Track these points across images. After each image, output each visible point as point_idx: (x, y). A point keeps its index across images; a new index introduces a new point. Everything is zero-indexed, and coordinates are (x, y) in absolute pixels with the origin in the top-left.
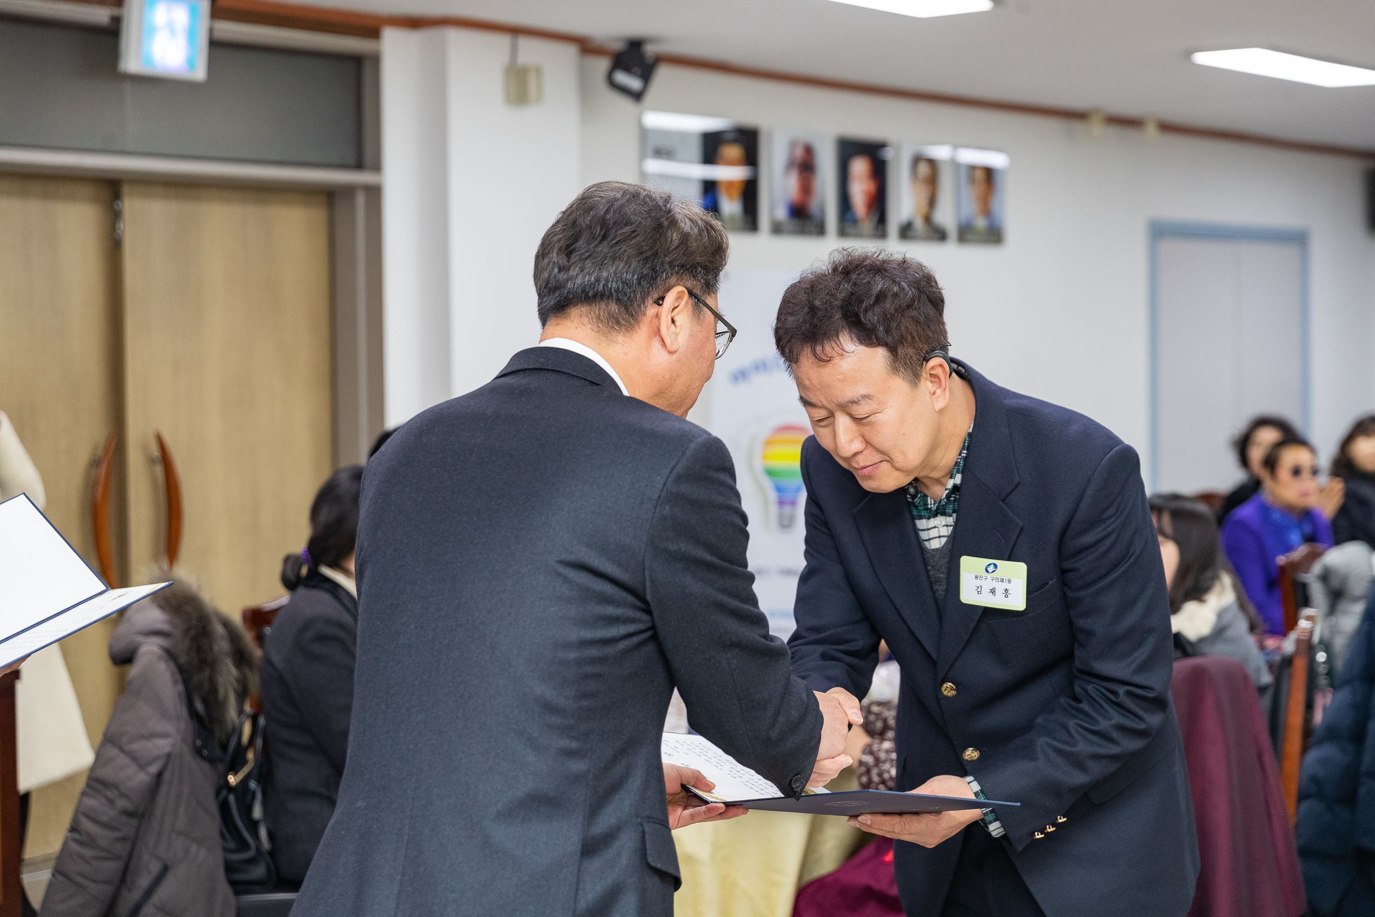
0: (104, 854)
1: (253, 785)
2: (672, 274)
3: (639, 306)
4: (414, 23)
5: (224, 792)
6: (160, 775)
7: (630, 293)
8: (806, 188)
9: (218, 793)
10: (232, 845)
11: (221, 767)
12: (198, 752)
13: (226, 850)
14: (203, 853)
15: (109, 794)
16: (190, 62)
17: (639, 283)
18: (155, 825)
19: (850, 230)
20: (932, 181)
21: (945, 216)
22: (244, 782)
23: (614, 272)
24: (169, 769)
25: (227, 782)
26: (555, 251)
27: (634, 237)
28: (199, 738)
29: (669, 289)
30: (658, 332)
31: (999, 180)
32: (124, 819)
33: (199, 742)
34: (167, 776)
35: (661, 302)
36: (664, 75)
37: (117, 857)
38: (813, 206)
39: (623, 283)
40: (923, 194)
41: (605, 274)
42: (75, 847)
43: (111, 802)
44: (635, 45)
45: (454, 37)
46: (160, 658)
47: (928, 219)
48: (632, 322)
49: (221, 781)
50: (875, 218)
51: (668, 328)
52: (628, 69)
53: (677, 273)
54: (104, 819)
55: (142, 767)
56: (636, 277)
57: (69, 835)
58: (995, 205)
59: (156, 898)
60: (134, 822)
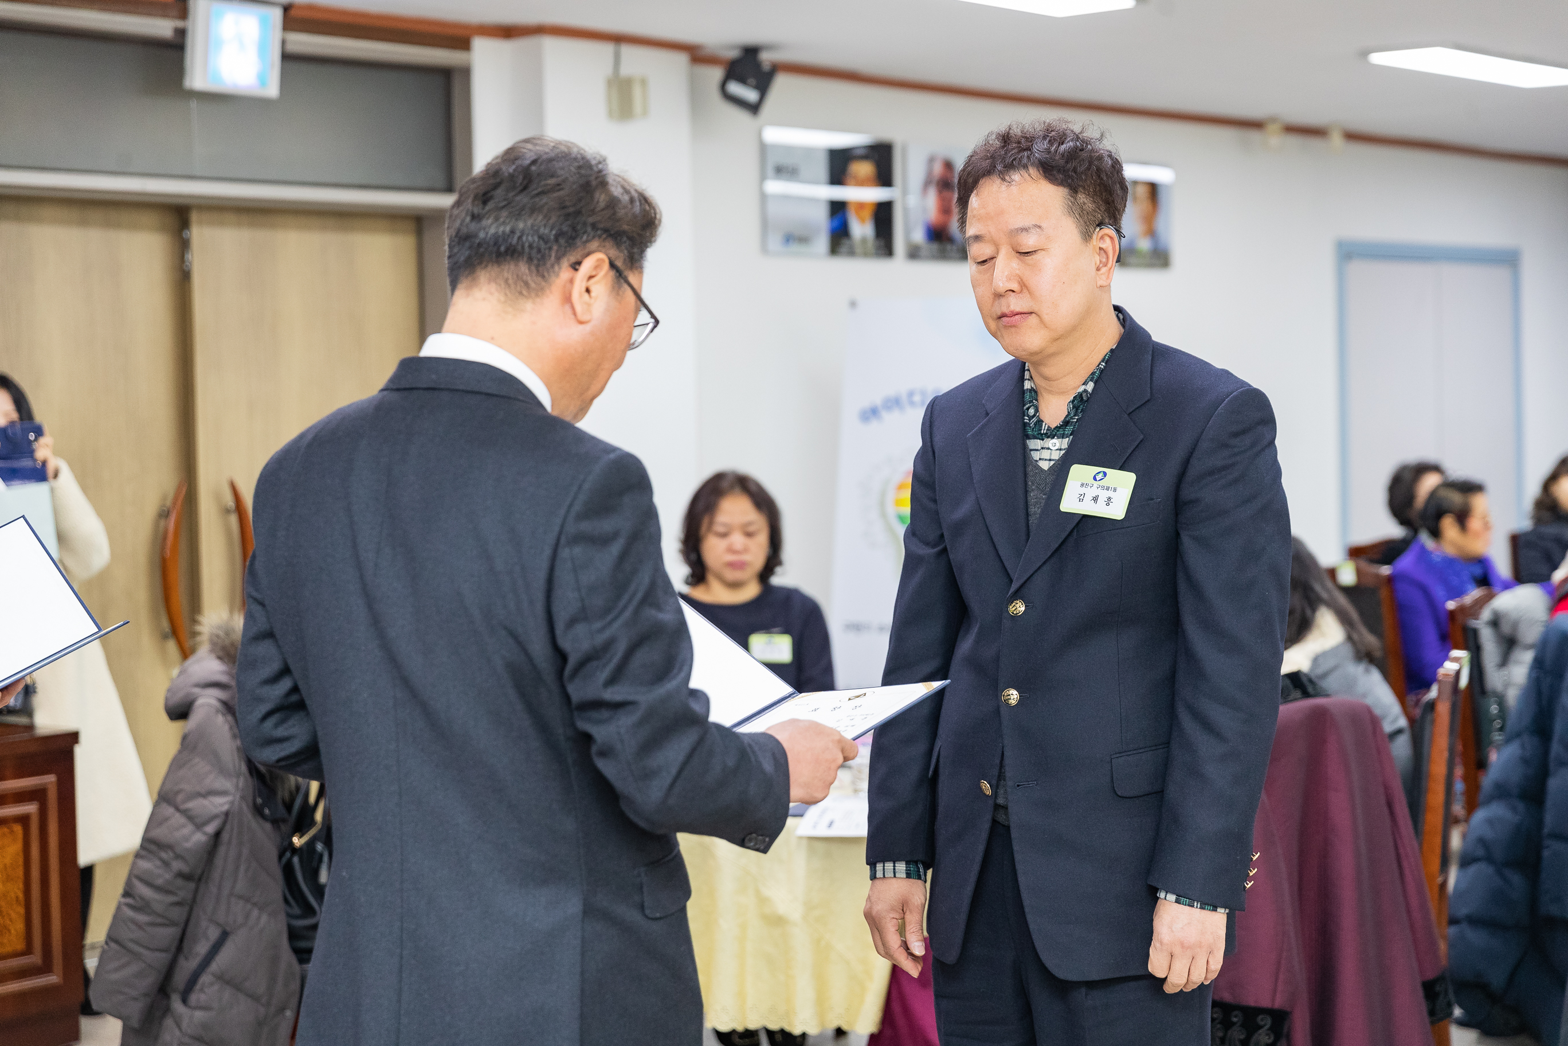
0: (159, 920)
1: (319, 847)
2: (593, 237)
4: (508, 32)
5: (288, 854)
6: (218, 835)
8: (946, 208)
9: (281, 856)
10: (297, 911)
11: (285, 828)
12: (258, 811)
13: (289, 916)
14: (264, 918)
15: (164, 855)
16: (262, 78)
18: (214, 890)
22: (311, 844)
24: (228, 827)
25: (291, 843)
27: (558, 191)
28: (260, 796)
29: (587, 254)
30: (569, 299)
31: (1163, 195)
32: (180, 882)
33: (259, 801)
34: (225, 836)
35: (577, 267)
36: (782, 84)
37: (172, 924)
38: (955, 228)
42: (129, 913)
43: (166, 864)
44: (751, 52)
45: (550, 46)
46: (218, 711)
49: (286, 843)
51: (581, 297)
52: (742, 80)
53: (600, 237)
54: (159, 882)
55: (199, 826)
57: (123, 900)
58: (1159, 224)
59: (214, 967)
60: (192, 885)
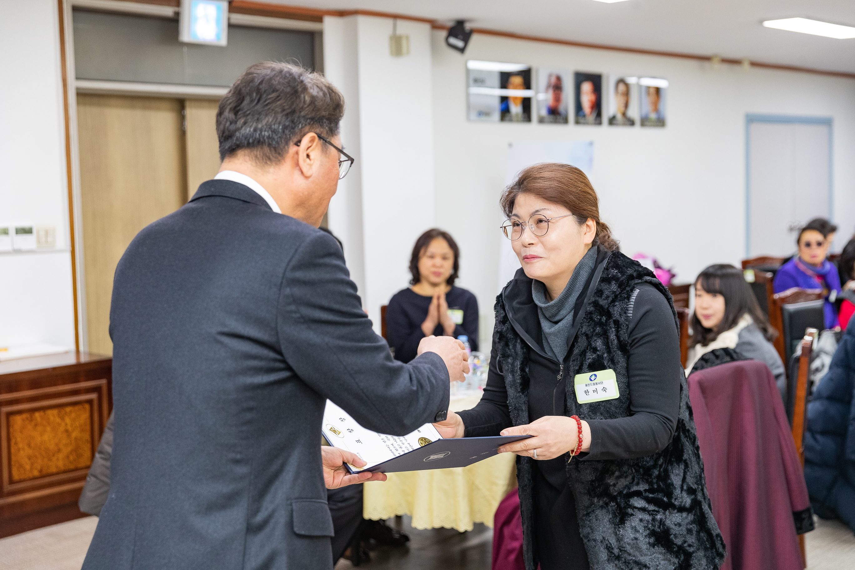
2: (306, 125)
3: (284, 147)
4: (341, 14)
7: (278, 138)
8: (557, 99)
16: (218, 36)
17: (284, 132)
19: (582, 120)
20: (627, 94)
21: (634, 112)
23: (266, 124)
26: (227, 110)
27: (279, 100)
29: (304, 135)
30: (297, 164)
31: (662, 93)
35: (299, 144)
36: (475, 39)
38: (561, 108)
39: (272, 132)
40: (622, 100)
41: (260, 126)
42: (102, 462)
44: (460, 23)
45: (362, 20)
47: (624, 114)
48: (280, 158)
50: (594, 115)
51: (304, 161)
52: (456, 36)
53: (309, 124)
56: (281, 127)
58: (661, 107)
